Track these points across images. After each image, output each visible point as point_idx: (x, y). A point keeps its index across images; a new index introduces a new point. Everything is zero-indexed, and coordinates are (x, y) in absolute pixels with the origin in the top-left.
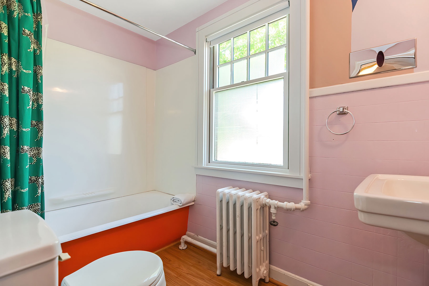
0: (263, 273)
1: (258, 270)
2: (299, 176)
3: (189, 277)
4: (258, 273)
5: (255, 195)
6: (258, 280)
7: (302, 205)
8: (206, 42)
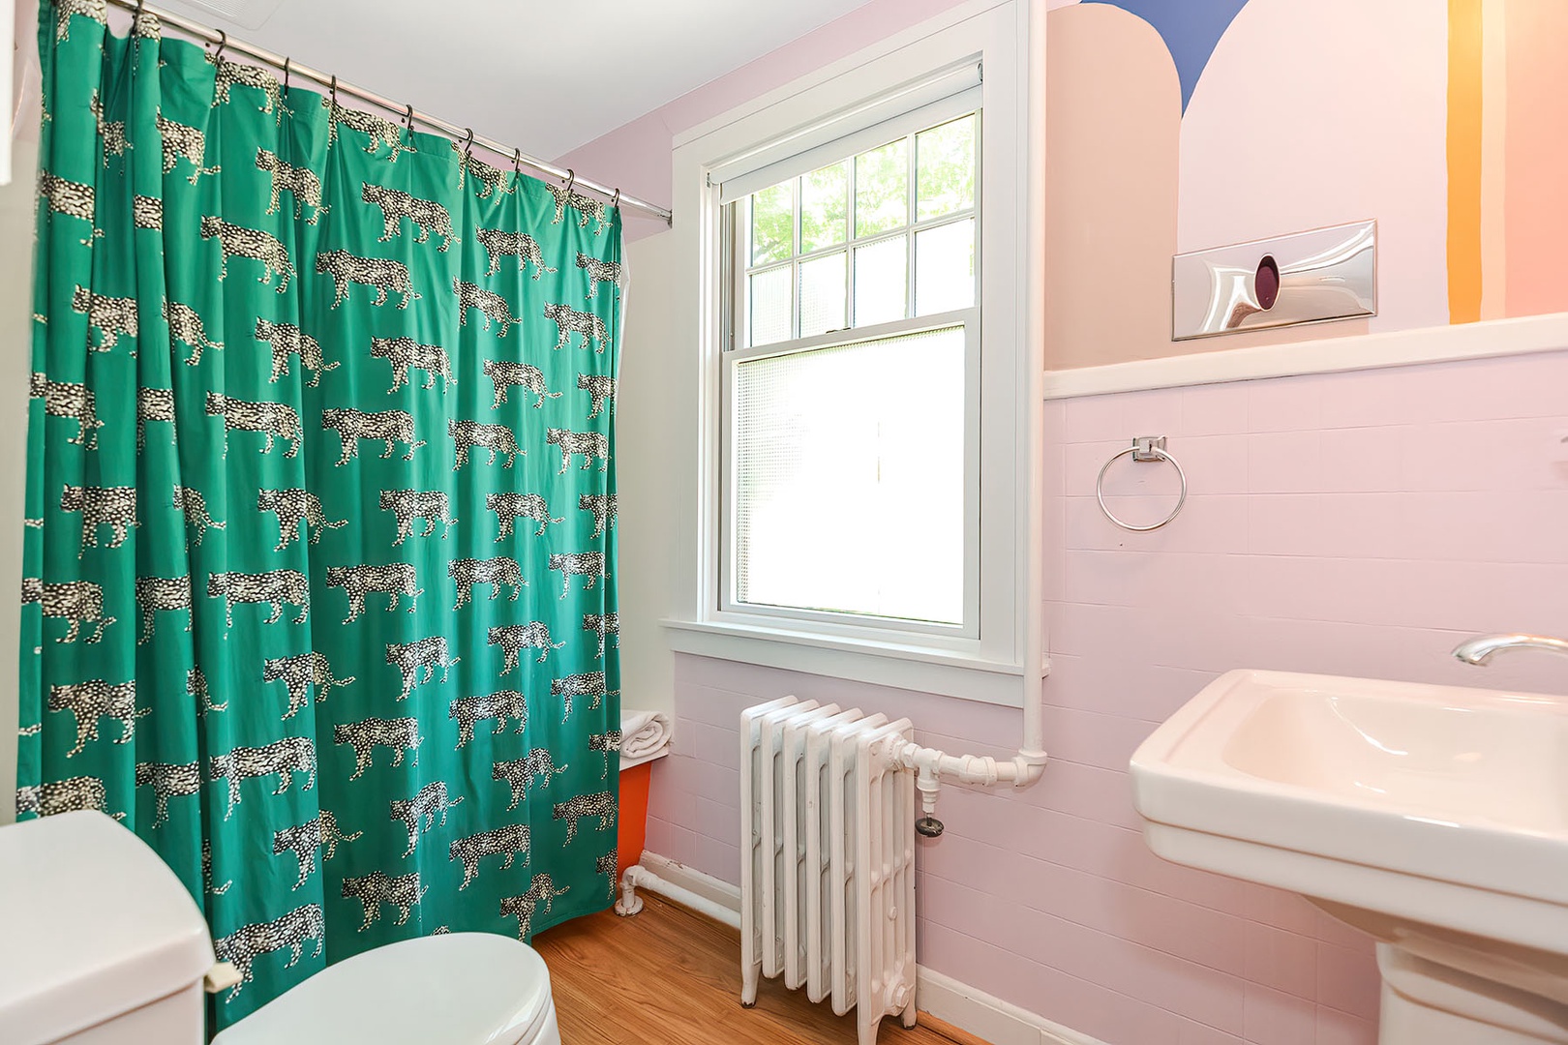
0: (894, 998)
1: (876, 985)
2: (1013, 664)
3: (647, 1012)
4: (876, 998)
5: (867, 731)
6: (876, 1019)
7: (1019, 767)
8: (708, 185)
